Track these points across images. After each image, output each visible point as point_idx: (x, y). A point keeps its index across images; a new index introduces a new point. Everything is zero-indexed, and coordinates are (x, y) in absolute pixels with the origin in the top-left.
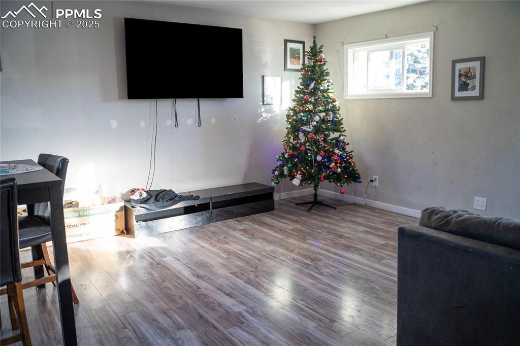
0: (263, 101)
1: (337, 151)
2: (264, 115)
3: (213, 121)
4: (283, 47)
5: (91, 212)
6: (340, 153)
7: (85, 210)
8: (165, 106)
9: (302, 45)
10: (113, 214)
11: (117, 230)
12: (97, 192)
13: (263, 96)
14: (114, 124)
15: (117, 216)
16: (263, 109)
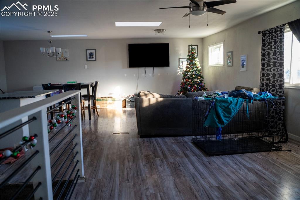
0: (179, 67)
1: (195, 85)
2: (180, 72)
3: (159, 74)
4: (188, 48)
5: (117, 100)
6: (197, 86)
7: (115, 99)
8: (142, 70)
9: (196, 46)
10: (122, 101)
11: (123, 106)
12: (120, 95)
13: (179, 66)
14: (126, 75)
15: (123, 102)
16: (179, 70)
